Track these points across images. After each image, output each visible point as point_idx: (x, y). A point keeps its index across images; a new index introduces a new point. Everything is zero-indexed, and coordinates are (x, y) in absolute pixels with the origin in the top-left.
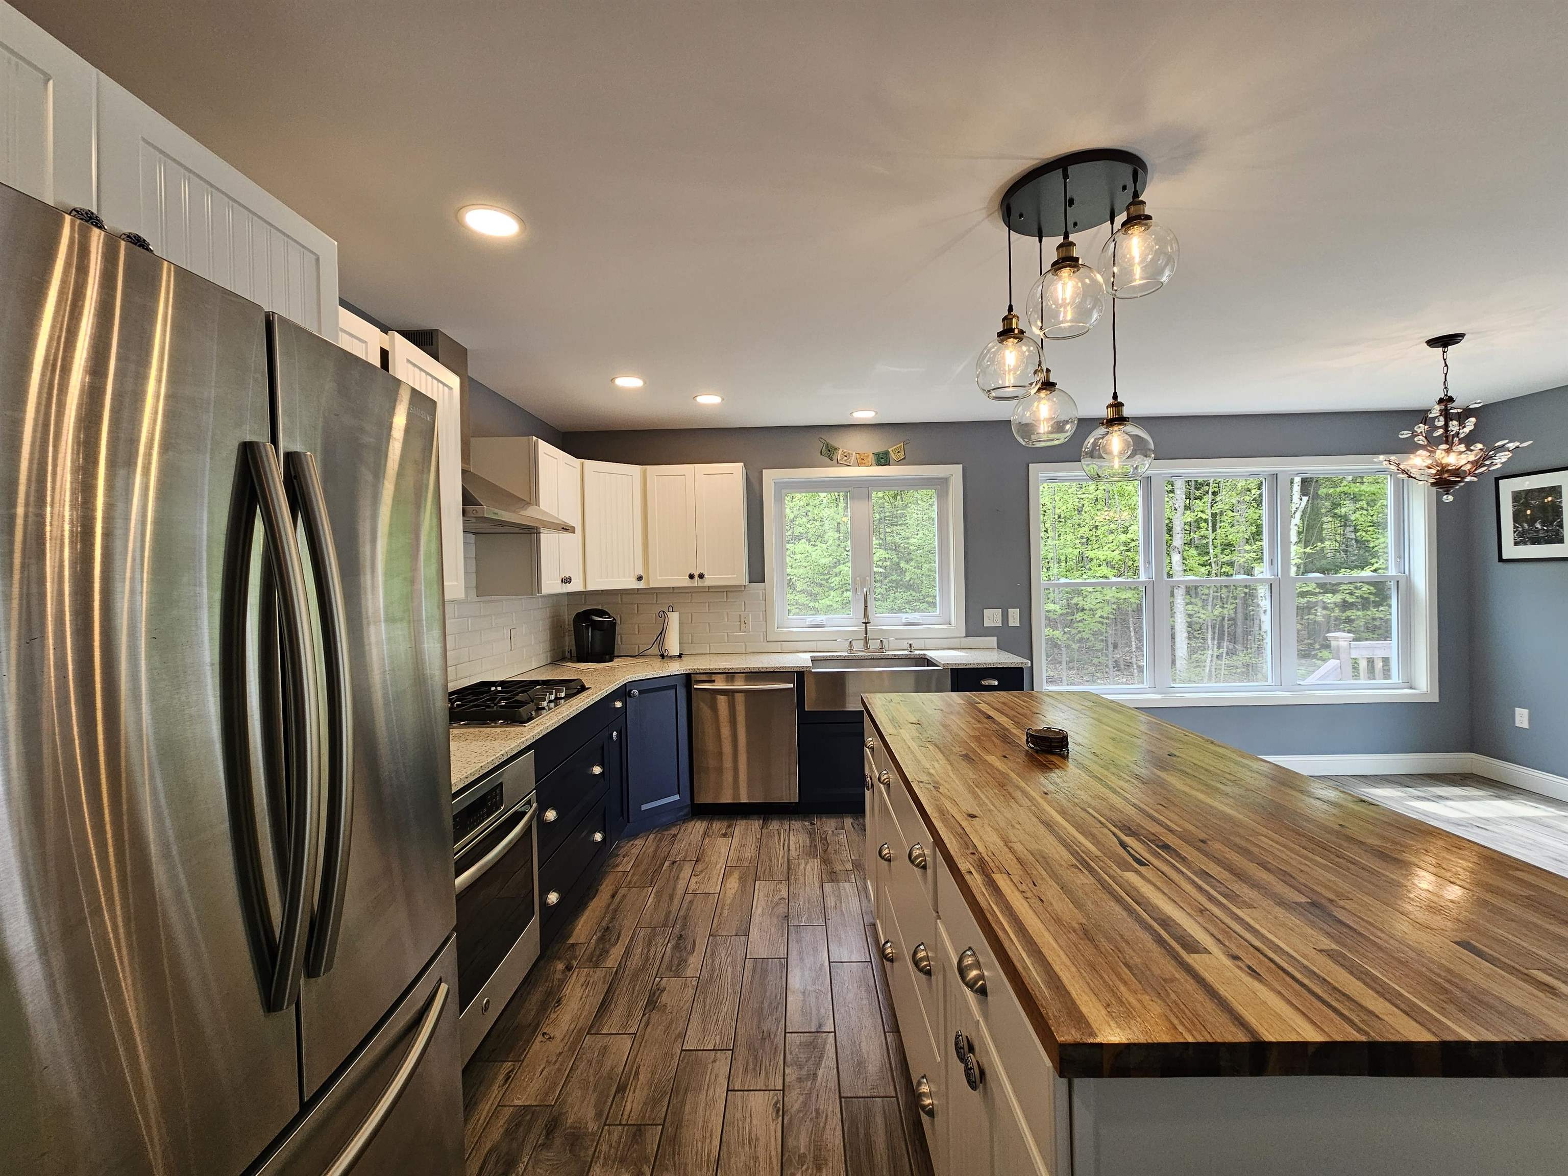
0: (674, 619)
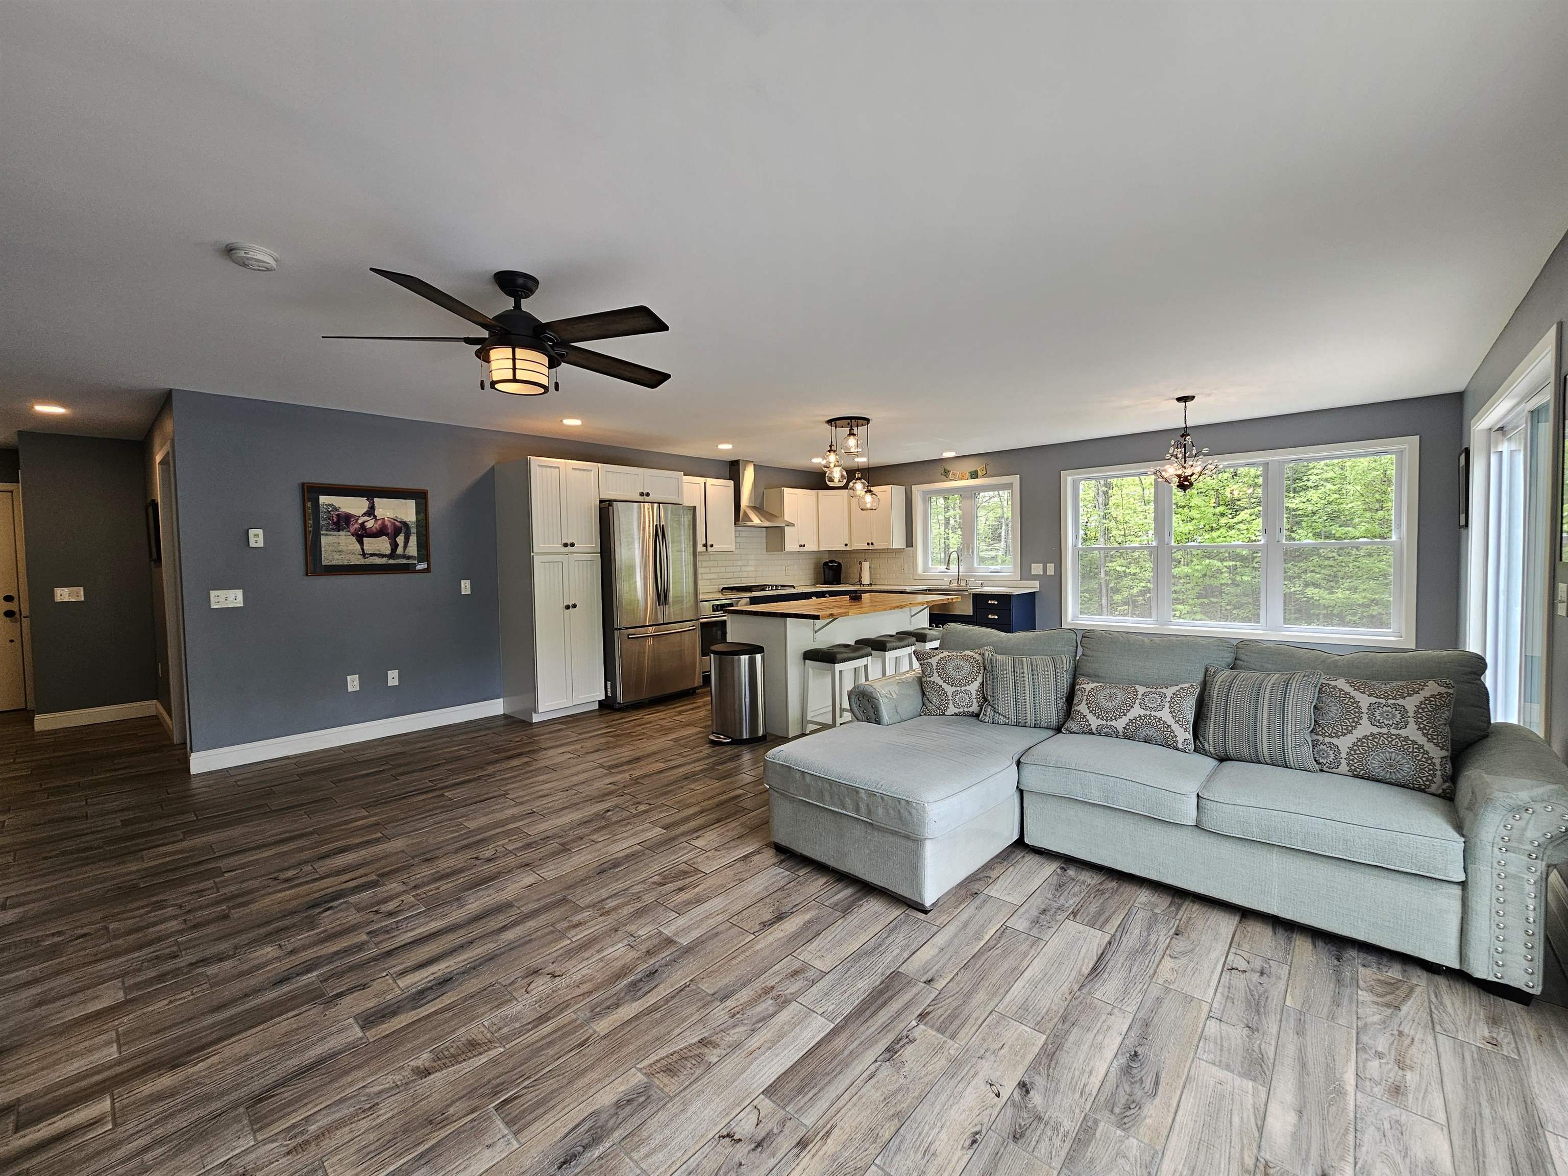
0: (866, 565)
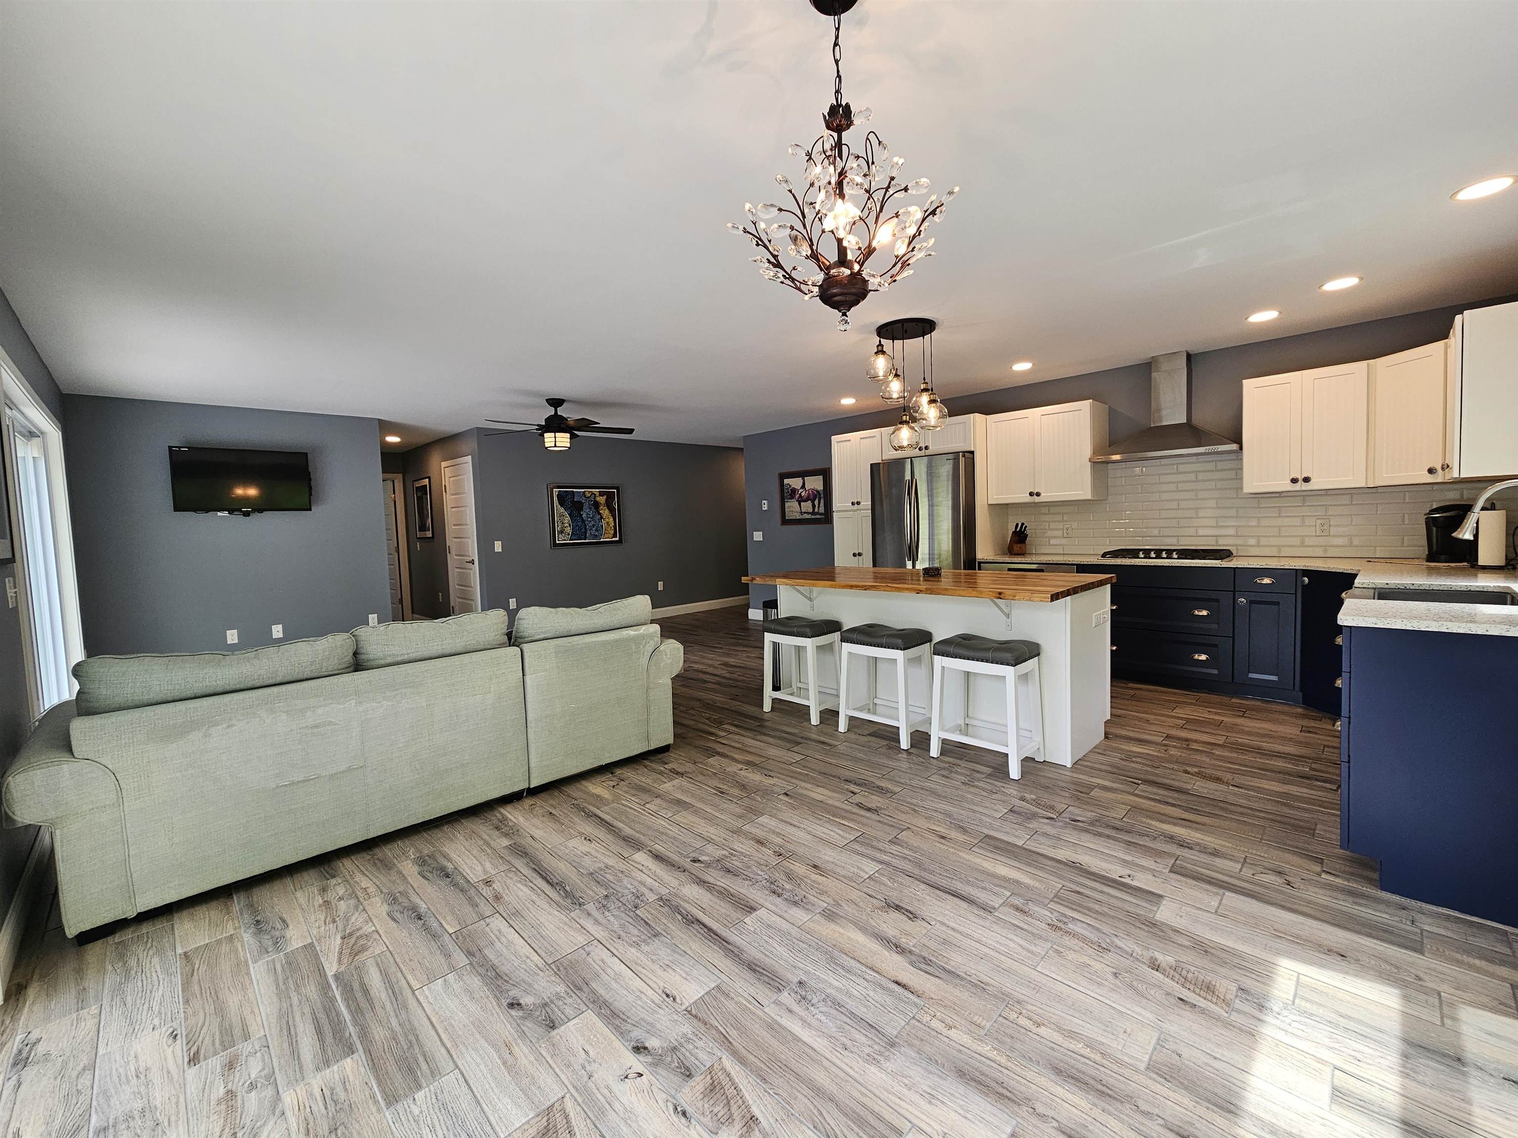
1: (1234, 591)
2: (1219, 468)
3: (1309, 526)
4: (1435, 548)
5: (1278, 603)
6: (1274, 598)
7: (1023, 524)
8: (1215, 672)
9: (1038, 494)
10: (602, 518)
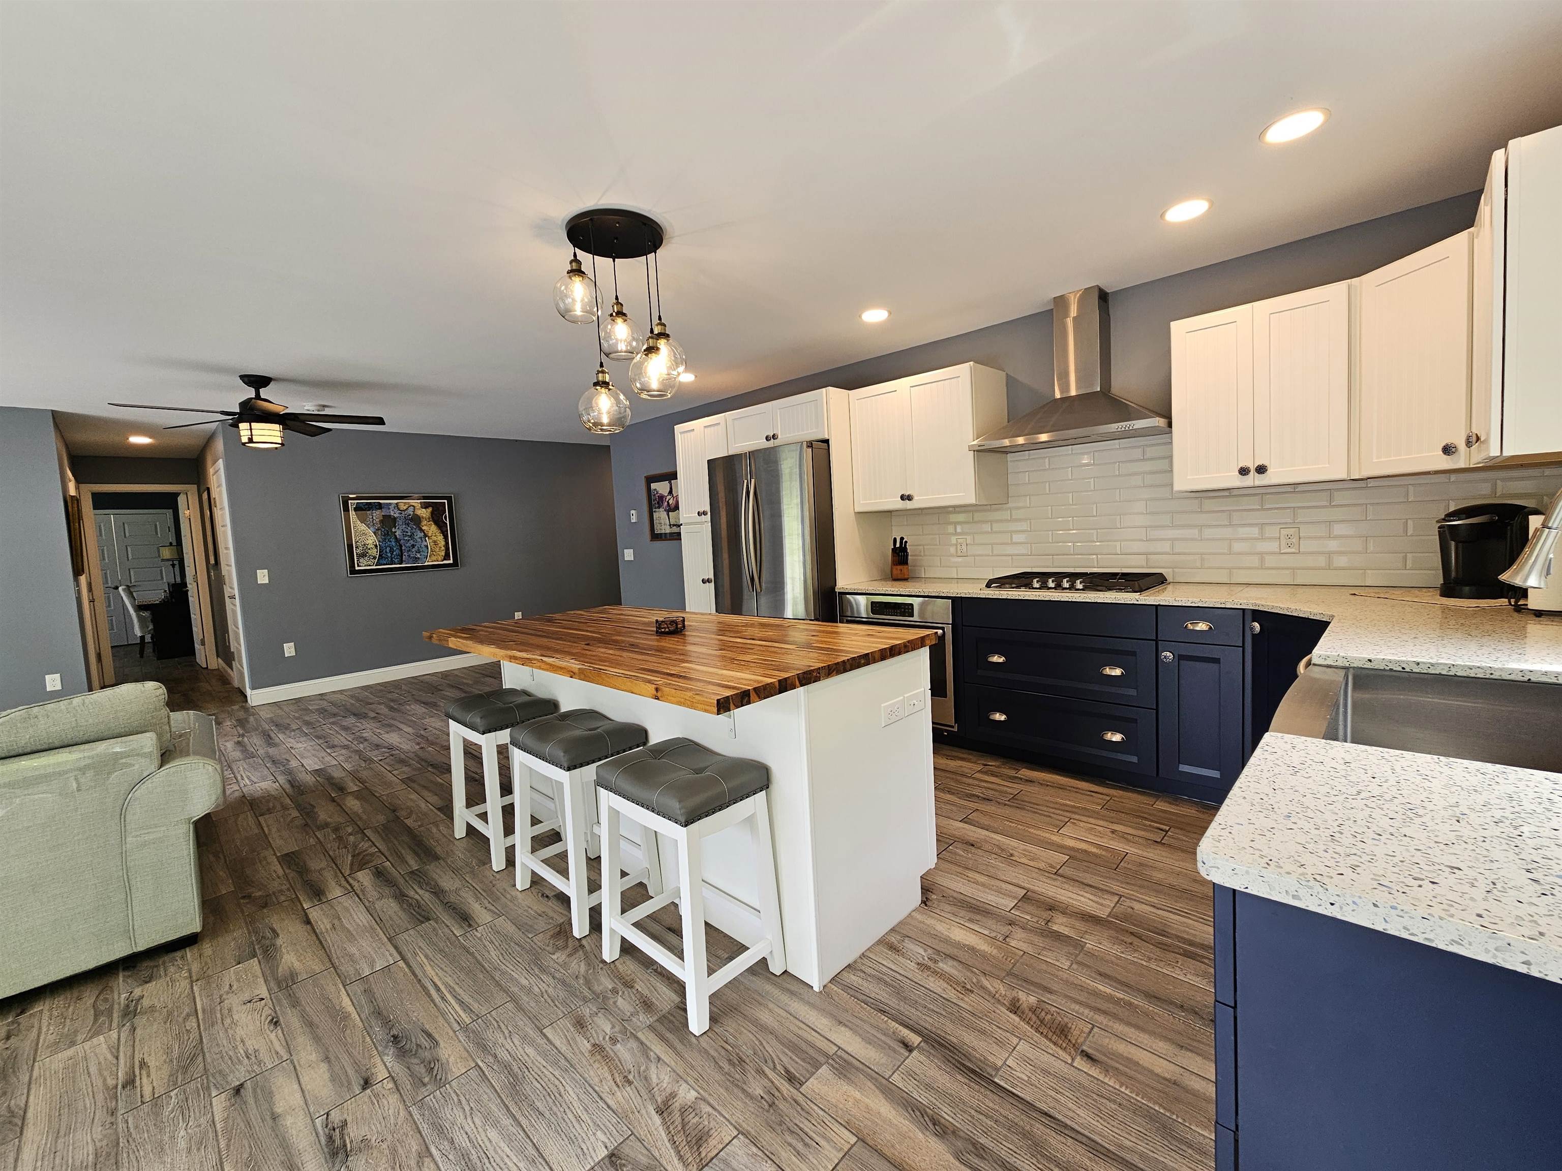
1: (1156, 641)
2: (1148, 455)
3: (1270, 539)
4: (1453, 574)
5: (1216, 661)
6: (1215, 652)
7: (902, 539)
8: (1135, 759)
9: (909, 498)
10: (426, 536)
